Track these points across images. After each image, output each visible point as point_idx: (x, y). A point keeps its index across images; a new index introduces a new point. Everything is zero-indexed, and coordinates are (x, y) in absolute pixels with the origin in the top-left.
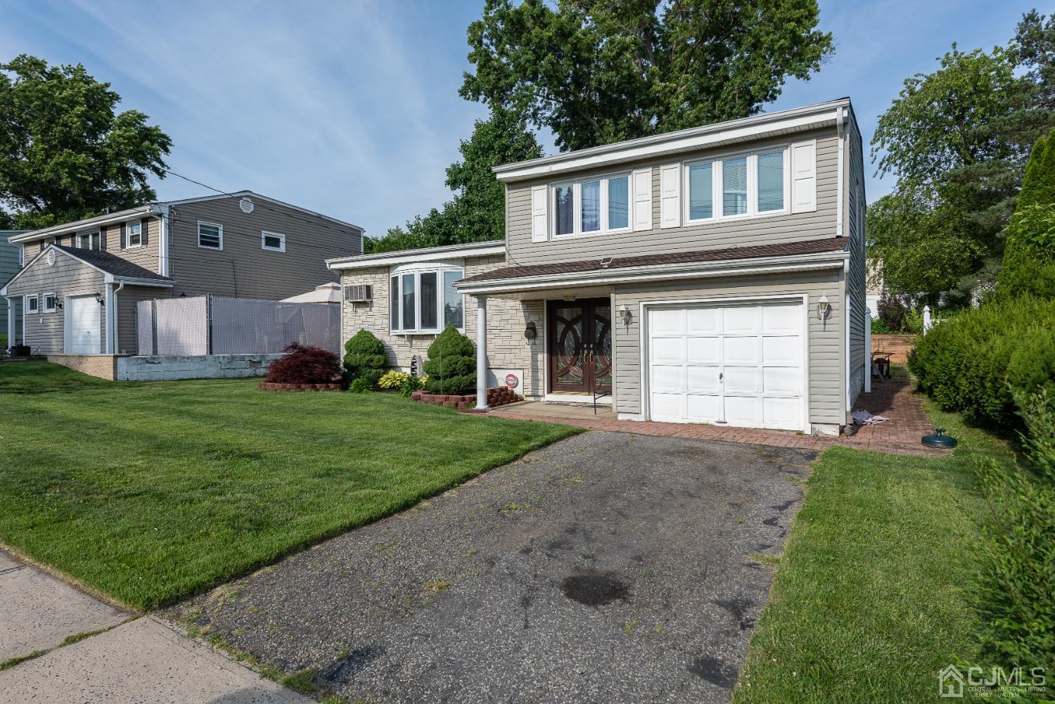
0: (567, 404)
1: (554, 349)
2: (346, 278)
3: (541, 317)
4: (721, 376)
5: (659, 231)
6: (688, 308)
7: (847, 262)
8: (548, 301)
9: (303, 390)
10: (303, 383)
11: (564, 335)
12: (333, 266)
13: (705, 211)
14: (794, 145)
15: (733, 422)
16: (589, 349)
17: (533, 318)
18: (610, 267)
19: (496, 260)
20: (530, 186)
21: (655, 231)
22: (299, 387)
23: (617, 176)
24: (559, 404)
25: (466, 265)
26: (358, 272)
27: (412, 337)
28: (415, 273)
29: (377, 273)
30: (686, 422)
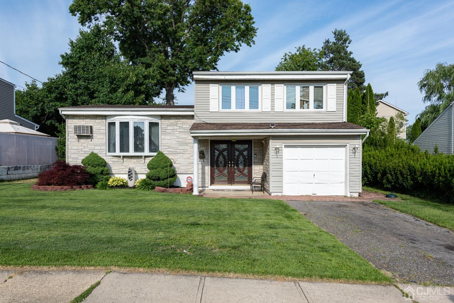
0: (223, 190)
1: (214, 164)
3: (207, 148)
4: (314, 175)
5: (274, 112)
6: (301, 147)
7: (368, 133)
8: (211, 140)
9: (75, 190)
10: (74, 185)
11: (218, 157)
12: (64, 113)
13: (293, 106)
14: (328, 85)
15: (319, 194)
16: (231, 164)
17: (203, 149)
18: (274, 128)
20: (209, 84)
21: (272, 112)
22: (72, 188)
23: (254, 85)
24: (218, 190)
25: (161, 119)
26: (81, 118)
27: (124, 157)
28: (130, 121)
29: (96, 119)
30: (299, 195)
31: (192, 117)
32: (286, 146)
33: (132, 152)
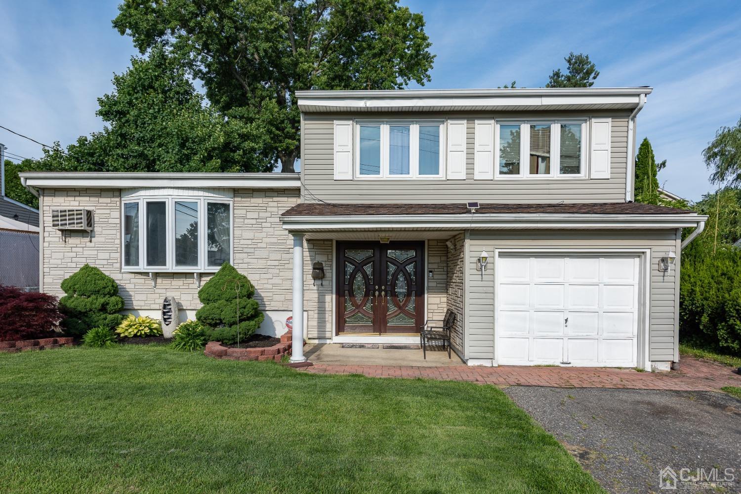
1: (343, 290)
2: (46, 198)
3: (330, 258)
4: (566, 320)
5: (472, 181)
6: (536, 257)
7: (702, 225)
8: (337, 242)
9: (20, 350)
10: (17, 340)
11: (353, 276)
12: (30, 183)
13: (512, 167)
14: (593, 120)
15: (577, 363)
16: (380, 290)
17: (320, 258)
18: (477, 212)
19: (276, 194)
20: (333, 120)
21: (467, 182)
22: (13, 346)
23: (429, 124)
24: (353, 346)
25: (234, 197)
26: (70, 193)
27: (157, 275)
28: (167, 201)
29: (101, 197)
30: (532, 364)
31: (296, 192)
32: (502, 255)
33: (171, 266)
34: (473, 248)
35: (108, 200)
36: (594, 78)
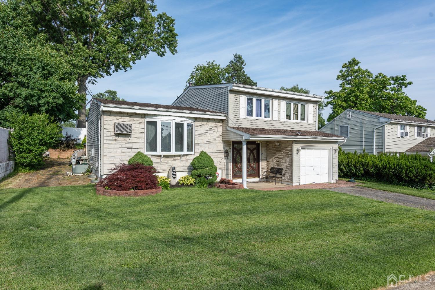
1: (233, 161)
2: (105, 117)
3: (230, 148)
4: (314, 169)
8: (232, 142)
11: (236, 155)
12: (105, 109)
13: (289, 117)
14: (309, 104)
15: (317, 182)
17: (227, 148)
19: (211, 121)
20: (239, 94)
21: (280, 121)
23: (267, 99)
25: (195, 121)
28: (171, 122)
29: (135, 117)
33: (173, 152)
34: (296, 146)
35: (139, 119)
36: (244, 66)
